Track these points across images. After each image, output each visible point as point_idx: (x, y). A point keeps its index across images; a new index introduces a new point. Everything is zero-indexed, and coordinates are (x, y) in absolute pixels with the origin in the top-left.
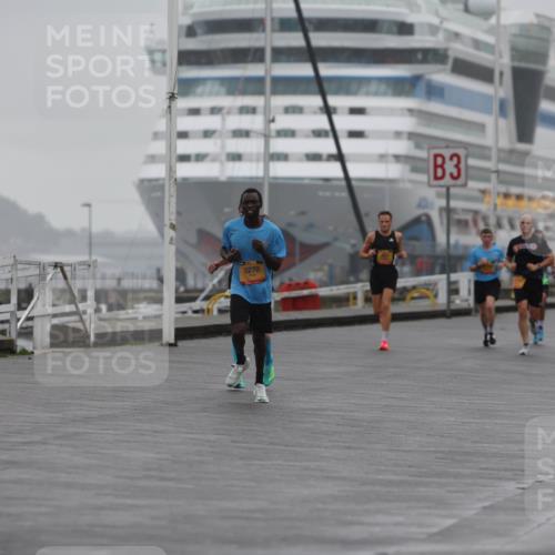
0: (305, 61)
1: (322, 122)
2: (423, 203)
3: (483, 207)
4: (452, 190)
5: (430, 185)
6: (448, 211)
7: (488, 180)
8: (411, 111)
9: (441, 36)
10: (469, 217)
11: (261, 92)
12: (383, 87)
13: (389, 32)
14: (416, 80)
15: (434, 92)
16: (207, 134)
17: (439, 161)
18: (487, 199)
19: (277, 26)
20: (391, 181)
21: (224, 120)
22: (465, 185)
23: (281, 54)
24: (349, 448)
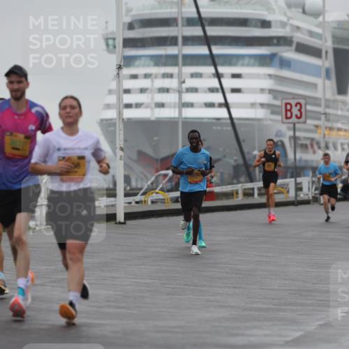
0: (203, 45)
1: (214, 83)
2: (279, 134)
3: (316, 136)
4: (297, 126)
5: (283, 123)
6: (295, 138)
7: (319, 119)
8: (270, 76)
9: (288, 28)
10: (308, 142)
11: (176, 64)
12: (252, 61)
13: (256, 26)
14: (273, 56)
15: (285, 64)
16: (142, 91)
17: (289, 107)
18: (319, 131)
19: (185, 23)
20: (259, 120)
21: (152, 81)
22: (305, 122)
23: (188, 40)
24: (234, 287)
